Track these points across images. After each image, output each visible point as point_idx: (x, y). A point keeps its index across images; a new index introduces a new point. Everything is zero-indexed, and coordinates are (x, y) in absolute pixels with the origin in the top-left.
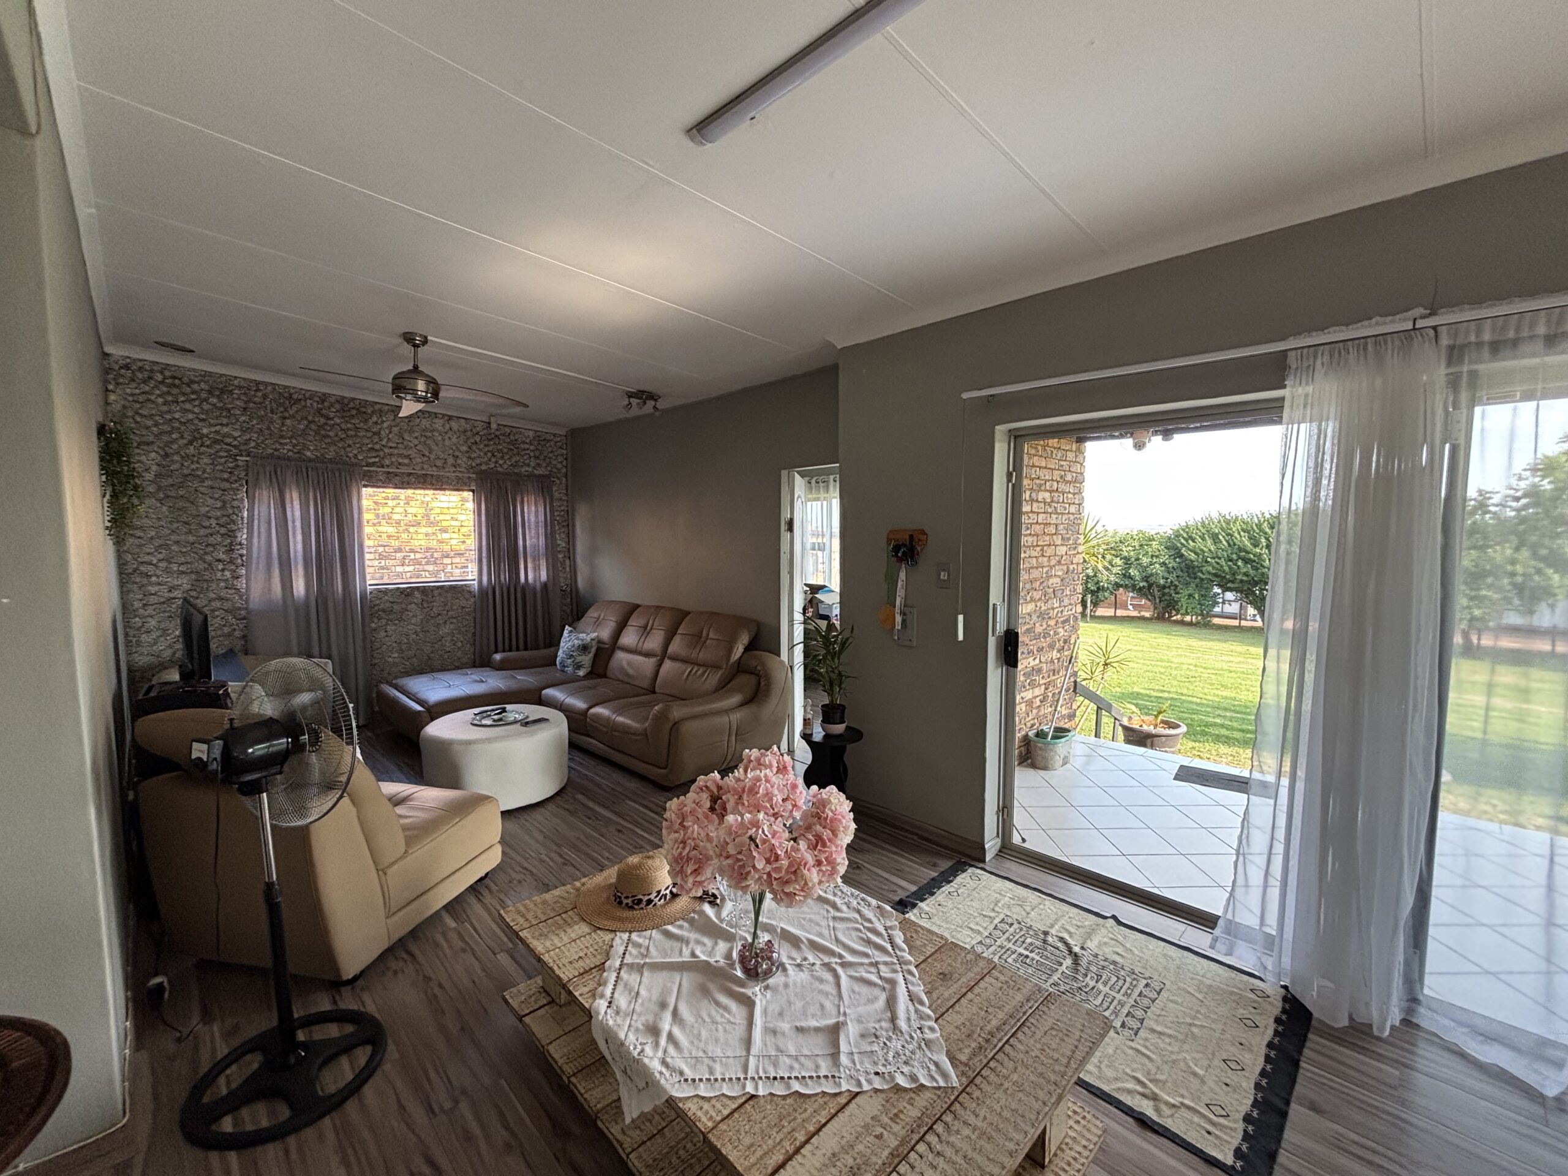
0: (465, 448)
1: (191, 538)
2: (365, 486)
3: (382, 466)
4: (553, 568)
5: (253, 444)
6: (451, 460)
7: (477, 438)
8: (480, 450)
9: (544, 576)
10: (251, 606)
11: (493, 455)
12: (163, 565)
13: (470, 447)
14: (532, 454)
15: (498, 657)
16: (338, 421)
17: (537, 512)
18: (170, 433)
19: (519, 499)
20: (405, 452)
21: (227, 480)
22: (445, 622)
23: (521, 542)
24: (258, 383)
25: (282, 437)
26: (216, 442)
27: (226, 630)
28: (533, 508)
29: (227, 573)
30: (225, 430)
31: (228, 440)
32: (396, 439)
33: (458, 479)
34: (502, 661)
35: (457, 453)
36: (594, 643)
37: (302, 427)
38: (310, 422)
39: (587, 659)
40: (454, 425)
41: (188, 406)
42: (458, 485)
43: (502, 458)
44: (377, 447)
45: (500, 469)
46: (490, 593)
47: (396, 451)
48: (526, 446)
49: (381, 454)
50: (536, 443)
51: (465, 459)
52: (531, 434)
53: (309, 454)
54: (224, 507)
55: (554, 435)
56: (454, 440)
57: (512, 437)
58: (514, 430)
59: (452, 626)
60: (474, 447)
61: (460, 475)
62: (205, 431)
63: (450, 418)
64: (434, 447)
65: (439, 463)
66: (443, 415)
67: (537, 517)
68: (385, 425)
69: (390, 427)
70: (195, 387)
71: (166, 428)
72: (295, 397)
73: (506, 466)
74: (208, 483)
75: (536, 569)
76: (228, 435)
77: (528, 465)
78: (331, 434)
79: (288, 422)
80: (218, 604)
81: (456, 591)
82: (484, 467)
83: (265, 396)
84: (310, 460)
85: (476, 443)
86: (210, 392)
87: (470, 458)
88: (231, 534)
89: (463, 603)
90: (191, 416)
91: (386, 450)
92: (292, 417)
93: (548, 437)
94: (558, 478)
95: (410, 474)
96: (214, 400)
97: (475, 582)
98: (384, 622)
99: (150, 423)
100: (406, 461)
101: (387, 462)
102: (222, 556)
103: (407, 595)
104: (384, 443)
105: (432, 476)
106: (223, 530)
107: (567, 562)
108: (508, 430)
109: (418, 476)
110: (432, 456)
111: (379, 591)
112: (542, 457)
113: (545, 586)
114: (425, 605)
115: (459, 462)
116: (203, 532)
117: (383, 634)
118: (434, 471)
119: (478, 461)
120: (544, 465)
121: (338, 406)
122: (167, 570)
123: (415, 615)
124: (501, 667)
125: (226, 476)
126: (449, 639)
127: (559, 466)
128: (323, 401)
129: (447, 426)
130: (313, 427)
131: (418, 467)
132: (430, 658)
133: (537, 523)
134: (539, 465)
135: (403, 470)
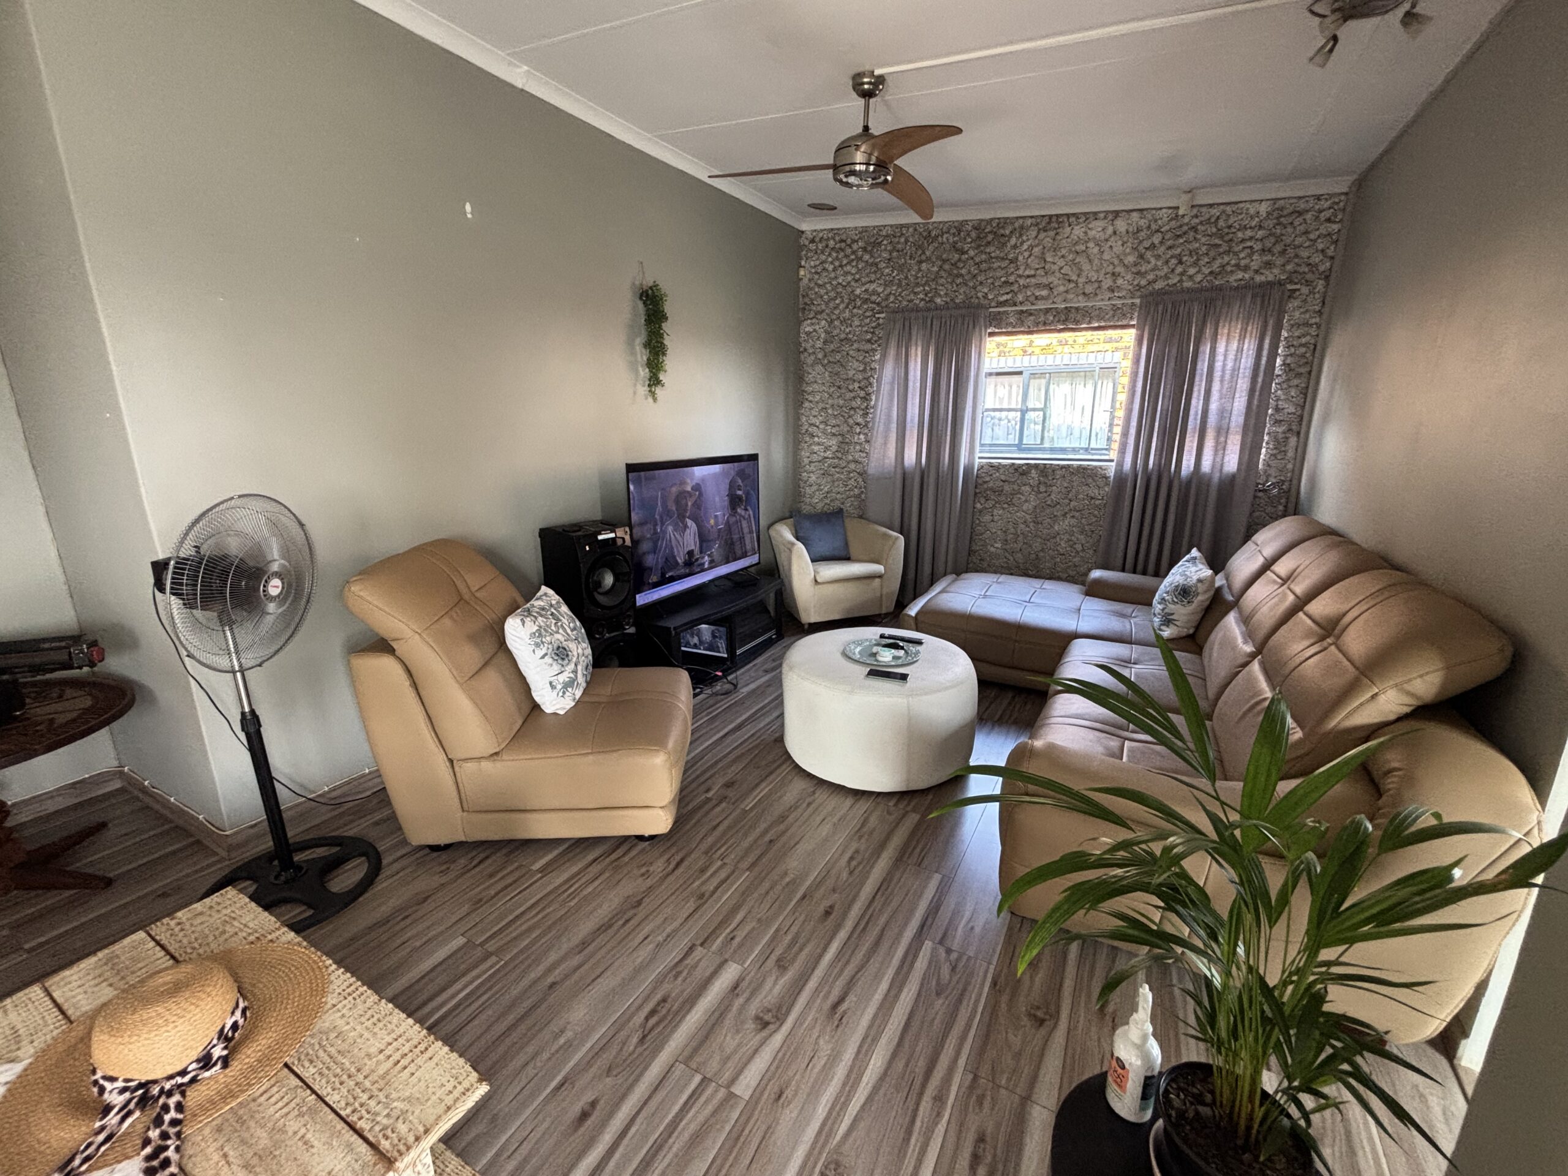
0: (1131, 259)
1: (841, 402)
2: (991, 334)
3: (1015, 305)
4: (1250, 450)
5: (892, 299)
6: (1108, 282)
7: (1156, 239)
8: (1158, 257)
10: (871, 470)
11: (1180, 262)
13: (1141, 256)
14: (1258, 246)
16: (972, 253)
17: (1240, 350)
19: (1208, 332)
20: (1044, 281)
21: (869, 341)
22: (1065, 515)
24: (902, 226)
25: (917, 285)
26: (866, 301)
27: (856, 491)
28: (1234, 345)
29: (862, 436)
30: (872, 287)
31: (874, 298)
32: (1034, 263)
33: (1115, 309)
35: (1118, 269)
37: (935, 269)
38: (944, 261)
40: (1121, 225)
41: (848, 268)
42: (1111, 319)
43: (1195, 264)
44: (1012, 279)
45: (1187, 284)
47: (1033, 280)
48: (1249, 233)
49: (1015, 288)
50: (1270, 223)
51: (1129, 277)
52: (1263, 208)
53: (938, 301)
54: (864, 370)
55: (1318, 198)
56: (1118, 248)
57: (1221, 223)
58: (1228, 209)
59: (1073, 521)
60: (1149, 254)
61: (1119, 302)
62: (858, 292)
63: (1117, 214)
64: (1086, 267)
65: (1089, 289)
66: (1107, 212)
67: (1237, 359)
68: (1025, 246)
69: (1031, 247)
70: (855, 247)
72: (933, 234)
73: (1199, 278)
74: (856, 346)
75: (1221, 448)
76: (874, 292)
77: (1246, 268)
78: (963, 271)
79: (924, 266)
80: (852, 466)
81: (1087, 474)
82: (1159, 285)
83: (907, 241)
84: (938, 308)
85: (1153, 246)
86: (865, 249)
87: (1138, 273)
88: (866, 398)
89: (1094, 492)
90: (849, 278)
91: (1022, 282)
92: (928, 259)
93: (1302, 206)
94: (1308, 283)
95: (1048, 310)
96: (867, 257)
97: (1113, 464)
100: (1044, 293)
101: (1020, 298)
102: (860, 420)
103: (1023, 474)
104: (1020, 272)
105: (1077, 309)
106: (862, 394)
107: (1293, 441)
108: (1215, 212)
109: (1058, 312)
110: (1082, 280)
111: (992, 466)
112: (1278, 248)
114: (1042, 489)
115: (1120, 282)
116: (849, 395)
117: (988, 518)
118: (1082, 303)
119: (1151, 277)
120: (1279, 261)
121: (974, 234)
123: (1029, 502)
124: (1095, 590)
125: (869, 336)
126: (1066, 537)
127: (1316, 258)
128: (959, 231)
129: (1110, 230)
130: (947, 267)
131: (1059, 299)
132: (1037, 557)
133: (1235, 370)
134: (1268, 265)
135: (1041, 305)
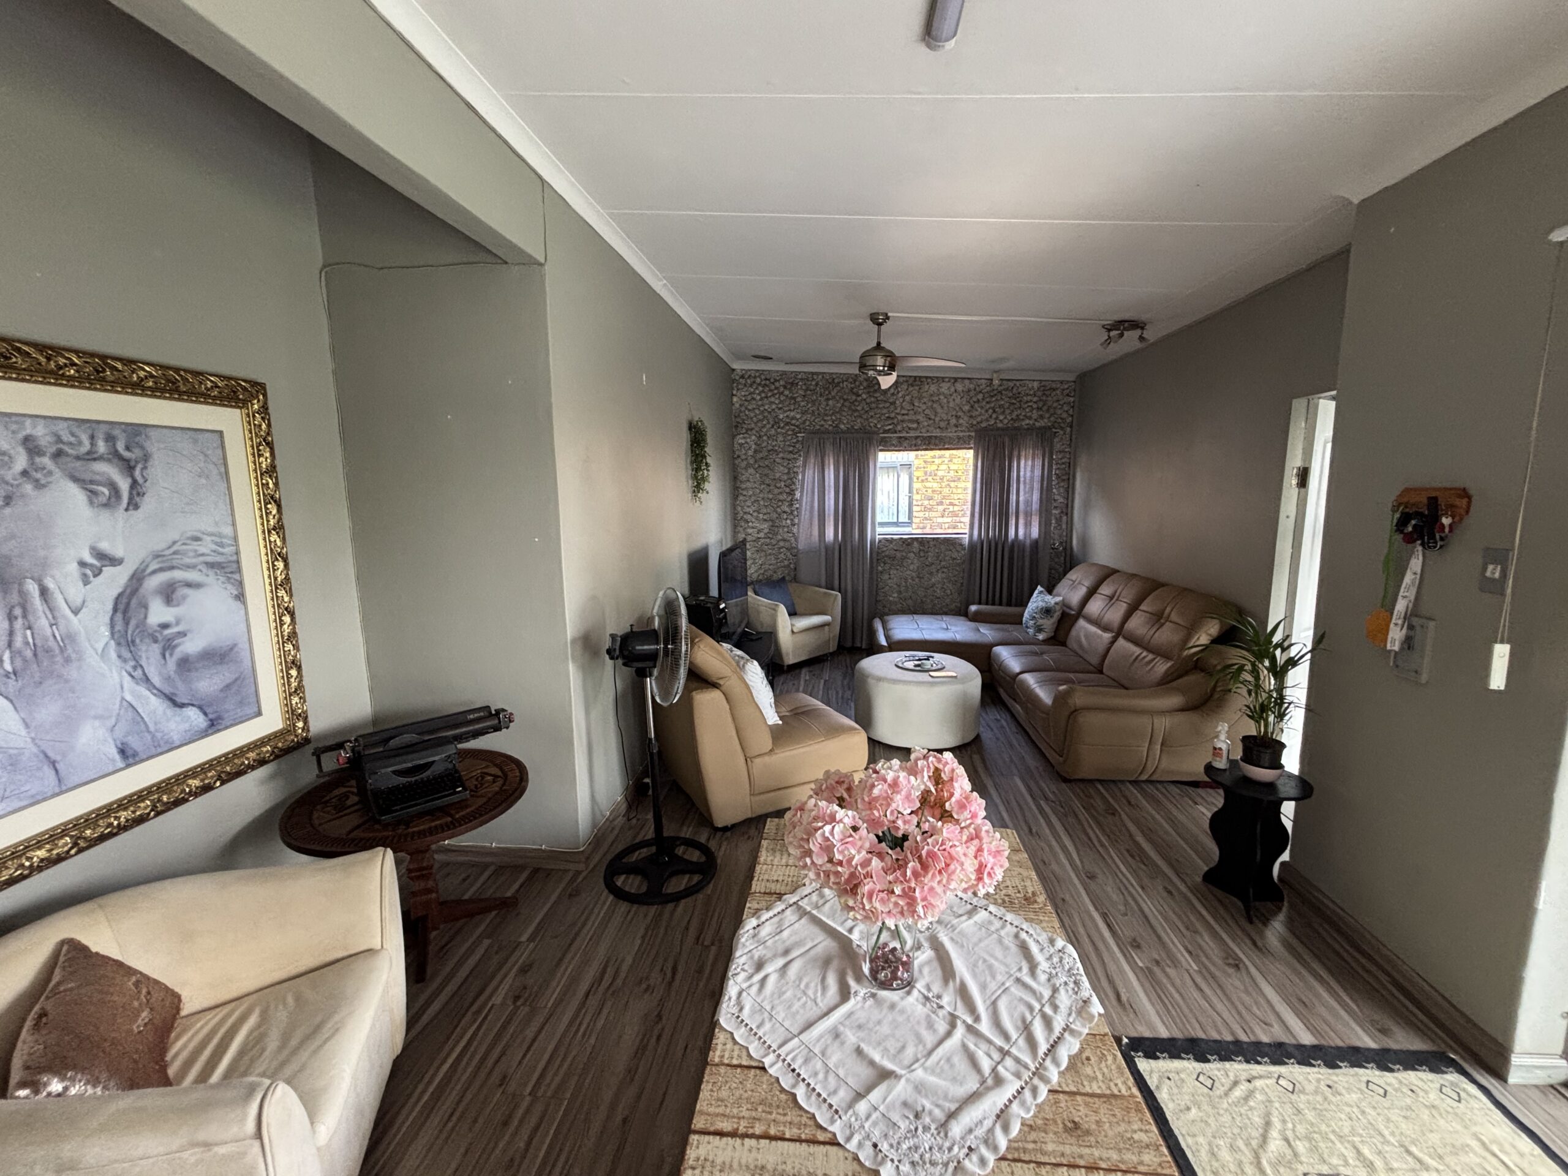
0: (967, 408)
1: (771, 496)
2: (881, 450)
3: (896, 432)
4: (1045, 525)
5: (808, 423)
6: (953, 421)
7: (980, 396)
8: (982, 408)
9: (1035, 532)
10: (801, 546)
11: (994, 411)
12: (755, 514)
13: (972, 407)
14: (1035, 406)
15: (973, 608)
16: (864, 396)
17: (1033, 466)
18: (762, 420)
19: (1016, 453)
20: (914, 418)
21: (791, 452)
22: (938, 571)
23: (1013, 498)
24: (813, 374)
25: (826, 415)
26: (787, 424)
27: (786, 563)
28: (1030, 463)
29: (789, 521)
30: (792, 414)
31: (794, 422)
32: (906, 405)
33: (959, 438)
34: (977, 613)
35: (959, 414)
36: (1058, 608)
37: (839, 405)
38: (845, 400)
39: (1049, 624)
40: (959, 386)
41: (772, 399)
42: (958, 444)
43: (1003, 413)
44: (893, 415)
45: (1000, 425)
46: (979, 550)
47: (906, 417)
48: (1029, 398)
49: (895, 421)
50: (1039, 393)
51: (966, 418)
52: (1036, 385)
53: (842, 426)
54: (788, 473)
55: (1062, 382)
56: (958, 401)
57: (1015, 391)
58: (1018, 383)
59: (944, 575)
60: (976, 405)
61: (961, 434)
62: (781, 416)
63: (956, 379)
64: (939, 410)
65: (943, 424)
66: (950, 378)
67: (1032, 471)
68: (900, 395)
69: (904, 396)
70: (777, 384)
71: (760, 417)
72: (836, 381)
73: (1006, 421)
74: (781, 455)
75: (1028, 524)
76: (793, 418)
77: (1030, 418)
78: (859, 408)
79: (830, 402)
80: (782, 544)
81: (949, 543)
82: (984, 425)
83: (817, 385)
84: (843, 432)
85: (978, 401)
86: (785, 387)
87: (971, 417)
88: (792, 493)
89: (955, 555)
90: (774, 406)
91: (900, 417)
92: (834, 397)
93: (1054, 386)
94: (1062, 428)
95: (917, 438)
96: (787, 392)
97: (967, 536)
98: (887, 567)
99: (752, 415)
100: (915, 426)
101: (899, 428)
102: (787, 509)
103: (908, 545)
104: (898, 411)
105: (936, 437)
106: (788, 490)
107: (1064, 518)
108: (1011, 384)
109: (924, 438)
110: (937, 419)
111: (887, 540)
112: (1045, 408)
113: (1035, 544)
114: (922, 554)
115: (961, 421)
116: (776, 491)
117: (886, 576)
118: (937, 433)
119: (979, 419)
120: (1047, 415)
121: (865, 384)
122: (757, 518)
123: (913, 563)
124: (976, 618)
125: (791, 449)
126: (940, 586)
127: (1065, 415)
128: (855, 381)
129: (952, 389)
130: (847, 404)
131: (924, 430)
132: (922, 602)
133: (1032, 478)
134: (1042, 417)
135: (912, 434)
